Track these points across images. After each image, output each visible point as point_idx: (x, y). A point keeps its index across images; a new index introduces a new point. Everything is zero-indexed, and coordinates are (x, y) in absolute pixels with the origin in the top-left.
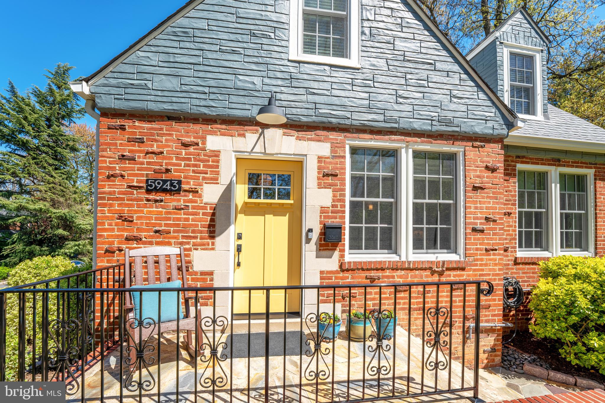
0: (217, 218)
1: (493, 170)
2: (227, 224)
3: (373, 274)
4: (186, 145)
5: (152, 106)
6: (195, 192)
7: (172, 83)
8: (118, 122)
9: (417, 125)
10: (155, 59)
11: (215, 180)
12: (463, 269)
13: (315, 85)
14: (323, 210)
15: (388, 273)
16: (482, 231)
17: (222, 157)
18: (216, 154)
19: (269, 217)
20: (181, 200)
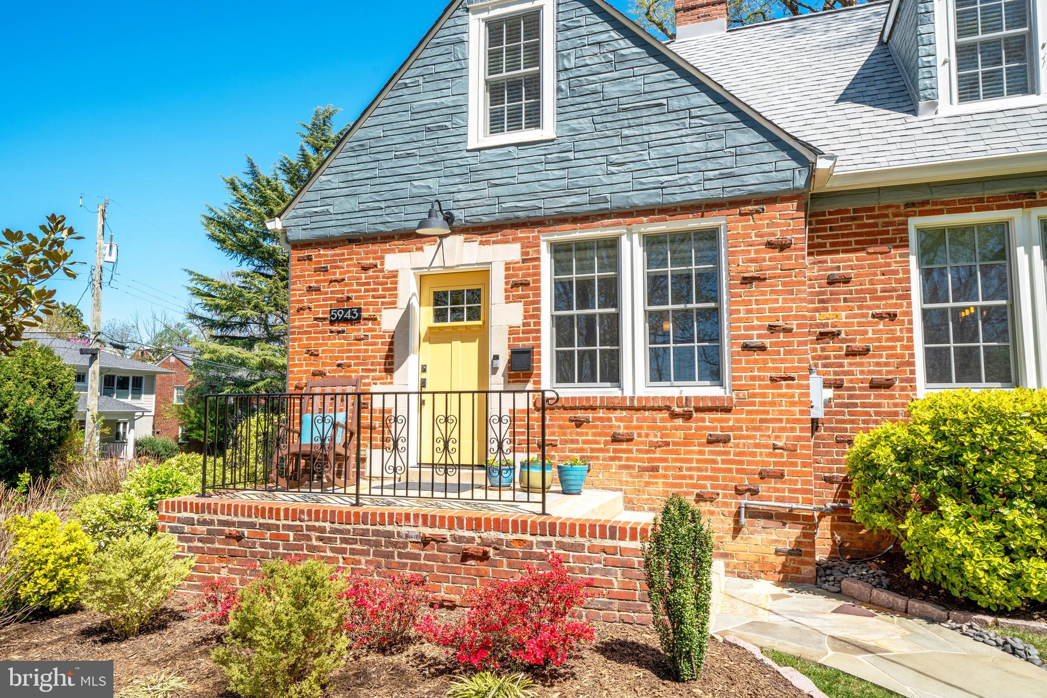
0: (396, 347)
1: (783, 246)
2: (406, 354)
3: (580, 414)
4: (365, 269)
5: (334, 232)
6: (373, 319)
7: (351, 204)
8: (306, 253)
9: (638, 199)
10: (336, 181)
11: (393, 304)
12: (728, 410)
13: (497, 174)
14: (512, 331)
15: (601, 413)
16: (762, 348)
17: (400, 278)
18: (394, 275)
19: (457, 344)
20: (360, 330)
